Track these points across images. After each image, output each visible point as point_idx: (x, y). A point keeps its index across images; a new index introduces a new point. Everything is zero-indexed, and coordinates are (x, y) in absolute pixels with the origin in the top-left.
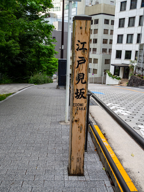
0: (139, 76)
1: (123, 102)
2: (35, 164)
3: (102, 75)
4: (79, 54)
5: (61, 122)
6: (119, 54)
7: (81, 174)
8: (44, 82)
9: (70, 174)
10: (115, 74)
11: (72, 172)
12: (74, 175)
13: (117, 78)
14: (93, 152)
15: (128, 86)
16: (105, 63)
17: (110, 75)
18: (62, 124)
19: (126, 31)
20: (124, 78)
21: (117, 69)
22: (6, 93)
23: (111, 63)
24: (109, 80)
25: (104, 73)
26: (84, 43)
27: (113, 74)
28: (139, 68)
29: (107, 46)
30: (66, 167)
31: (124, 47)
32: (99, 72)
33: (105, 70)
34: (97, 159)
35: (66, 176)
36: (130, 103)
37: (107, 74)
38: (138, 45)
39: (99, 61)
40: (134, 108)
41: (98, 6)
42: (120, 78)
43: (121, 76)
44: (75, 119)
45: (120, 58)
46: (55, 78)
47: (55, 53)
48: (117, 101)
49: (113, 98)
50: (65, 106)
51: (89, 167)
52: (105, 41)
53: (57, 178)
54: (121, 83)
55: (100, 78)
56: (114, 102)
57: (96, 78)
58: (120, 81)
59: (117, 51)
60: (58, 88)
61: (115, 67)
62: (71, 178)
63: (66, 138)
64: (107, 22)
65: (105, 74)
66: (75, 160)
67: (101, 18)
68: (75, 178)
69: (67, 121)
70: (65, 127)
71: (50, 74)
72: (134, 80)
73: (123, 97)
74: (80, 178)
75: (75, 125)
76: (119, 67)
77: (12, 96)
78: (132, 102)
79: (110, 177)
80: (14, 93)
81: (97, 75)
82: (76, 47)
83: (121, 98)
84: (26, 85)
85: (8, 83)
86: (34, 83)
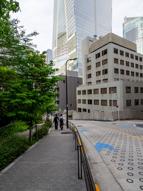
33: (127, 101)
57: (121, 112)
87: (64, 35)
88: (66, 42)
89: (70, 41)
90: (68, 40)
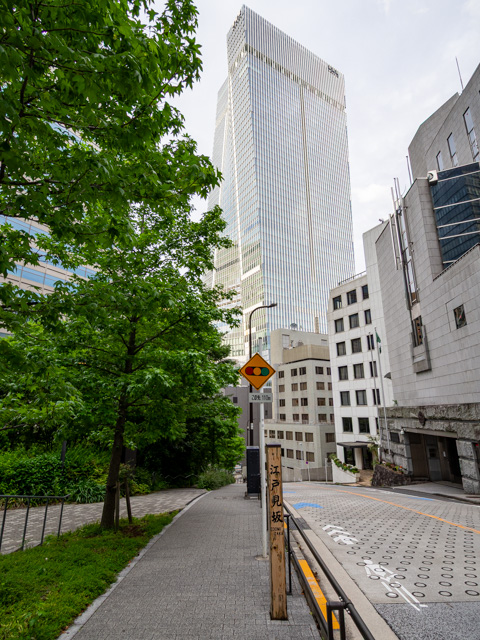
0: (389, 465)
1: (350, 521)
2: (233, 608)
3: (324, 465)
4: (273, 477)
5: (257, 556)
6: (347, 424)
7: (284, 618)
8: (223, 484)
9: (272, 619)
10: (346, 462)
11: (275, 616)
12: (276, 619)
13: (351, 471)
14: (299, 596)
15: (373, 485)
16: (327, 441)
17: (338, 464)
18: (259, 559)
19: (352, 385)
20: (364, 468)
21: (349, 452)
22: (167, 510)
23: (337, 441)
24: (339, 474)
25: (326, 460)
26: (276, 467)
27: (343, 461)
28: (386, 451)
29: (325, 410)
30: (268, 612)
31: (355, 412)
32: (318, 456)
33: (328, 454)
34: (304, 603)
35: (269, 621)
36: (361, 523)
37: (333, 461)
38: (375, 409)
39: (315, 436)
40: (365, 532)
41: (302, 348)
42: (356, 471)
43: (359, 465)
44: (274, 545)
45: (352, 431)
46: (239, 473)
47: (240, 432)
48: (341, 521)
49: (336, 516)
50: (261, 531)
51: (294, 612)
52: (321, 402)
53: (258, 622)
54: (360, 480)
55: (321, 470)
56: (336, 522)
57: (313, 470)
58: (359, 475)
59: (344, 419)
60: (246, 497)
61: (345, 449)
62: (273, 622)
63: (266, 578)
64: (319, 371)
65: (329, 461)
66: (277, 598)
67: (310, 366)
68: (278, 622)
69: (265, 555)
70: (263, 564)
71: (230, 465)
72: (381, 474)
73: (351, 513)
74: (283, 622)
75: (275, 553)
76: (353, 448)
77: (179, 515)
78: (364, 521)
79: (317, 622)
80: (180, 510)
81: (316, 464)
82: (270, 471)
83: (348, 515)
84: (194, 493)
85: (162, 490)
86: (206, 488)
87: (232, 263)
88: (238, 280)
89: (247, 280)
90: (244, 277)
